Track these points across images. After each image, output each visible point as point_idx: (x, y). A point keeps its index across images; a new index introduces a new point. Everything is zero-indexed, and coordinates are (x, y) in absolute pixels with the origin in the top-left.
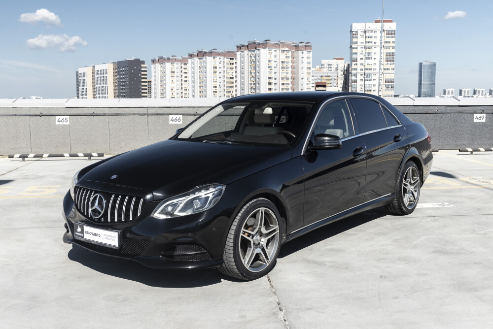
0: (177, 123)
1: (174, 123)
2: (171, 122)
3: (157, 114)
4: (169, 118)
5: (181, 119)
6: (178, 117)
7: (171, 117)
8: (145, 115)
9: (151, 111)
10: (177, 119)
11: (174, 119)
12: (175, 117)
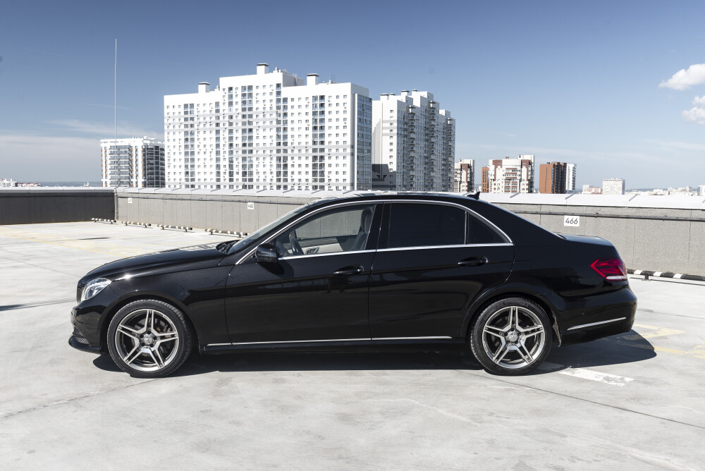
0: (573, 225)
1: (569, 225)
2: (566, 224)
3: (550, 214)
4: (563, 218)
5: (578, 220)
6: (575, 218)
7: (566, 217)
8: (536, 213)
9: (544, 209)
10: (574, 220)
11: (570, 220)
12: (570, 217)
